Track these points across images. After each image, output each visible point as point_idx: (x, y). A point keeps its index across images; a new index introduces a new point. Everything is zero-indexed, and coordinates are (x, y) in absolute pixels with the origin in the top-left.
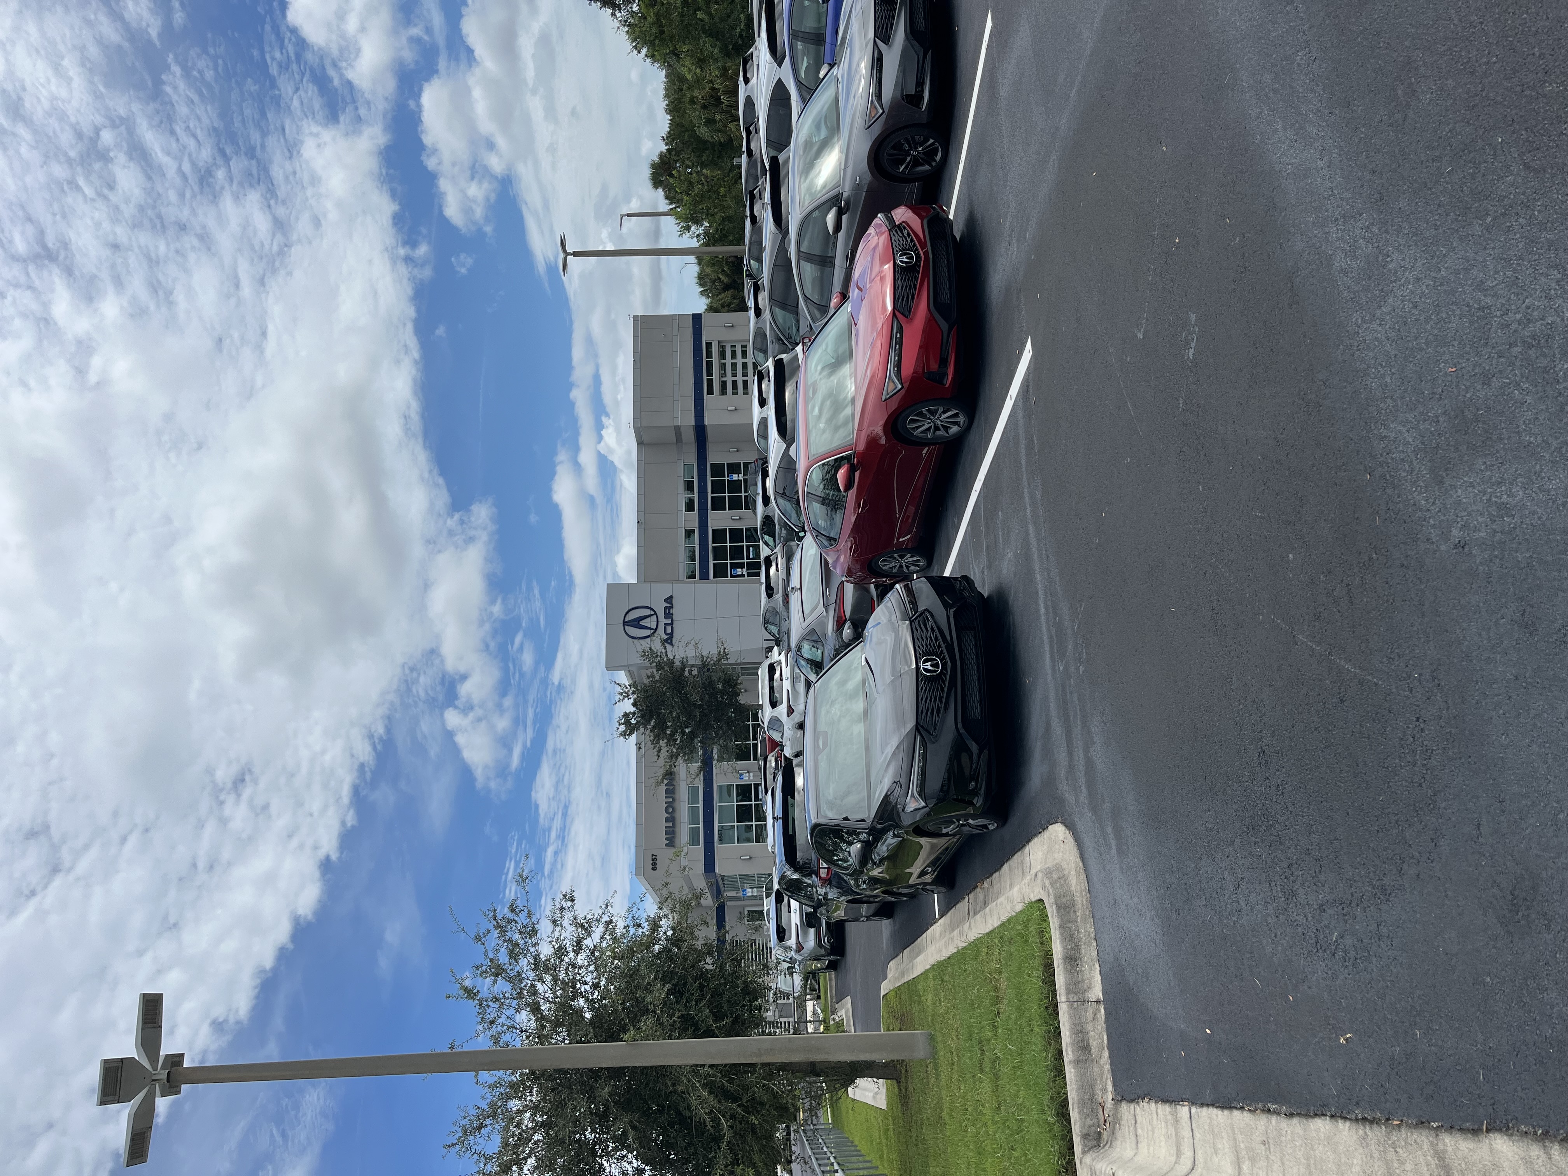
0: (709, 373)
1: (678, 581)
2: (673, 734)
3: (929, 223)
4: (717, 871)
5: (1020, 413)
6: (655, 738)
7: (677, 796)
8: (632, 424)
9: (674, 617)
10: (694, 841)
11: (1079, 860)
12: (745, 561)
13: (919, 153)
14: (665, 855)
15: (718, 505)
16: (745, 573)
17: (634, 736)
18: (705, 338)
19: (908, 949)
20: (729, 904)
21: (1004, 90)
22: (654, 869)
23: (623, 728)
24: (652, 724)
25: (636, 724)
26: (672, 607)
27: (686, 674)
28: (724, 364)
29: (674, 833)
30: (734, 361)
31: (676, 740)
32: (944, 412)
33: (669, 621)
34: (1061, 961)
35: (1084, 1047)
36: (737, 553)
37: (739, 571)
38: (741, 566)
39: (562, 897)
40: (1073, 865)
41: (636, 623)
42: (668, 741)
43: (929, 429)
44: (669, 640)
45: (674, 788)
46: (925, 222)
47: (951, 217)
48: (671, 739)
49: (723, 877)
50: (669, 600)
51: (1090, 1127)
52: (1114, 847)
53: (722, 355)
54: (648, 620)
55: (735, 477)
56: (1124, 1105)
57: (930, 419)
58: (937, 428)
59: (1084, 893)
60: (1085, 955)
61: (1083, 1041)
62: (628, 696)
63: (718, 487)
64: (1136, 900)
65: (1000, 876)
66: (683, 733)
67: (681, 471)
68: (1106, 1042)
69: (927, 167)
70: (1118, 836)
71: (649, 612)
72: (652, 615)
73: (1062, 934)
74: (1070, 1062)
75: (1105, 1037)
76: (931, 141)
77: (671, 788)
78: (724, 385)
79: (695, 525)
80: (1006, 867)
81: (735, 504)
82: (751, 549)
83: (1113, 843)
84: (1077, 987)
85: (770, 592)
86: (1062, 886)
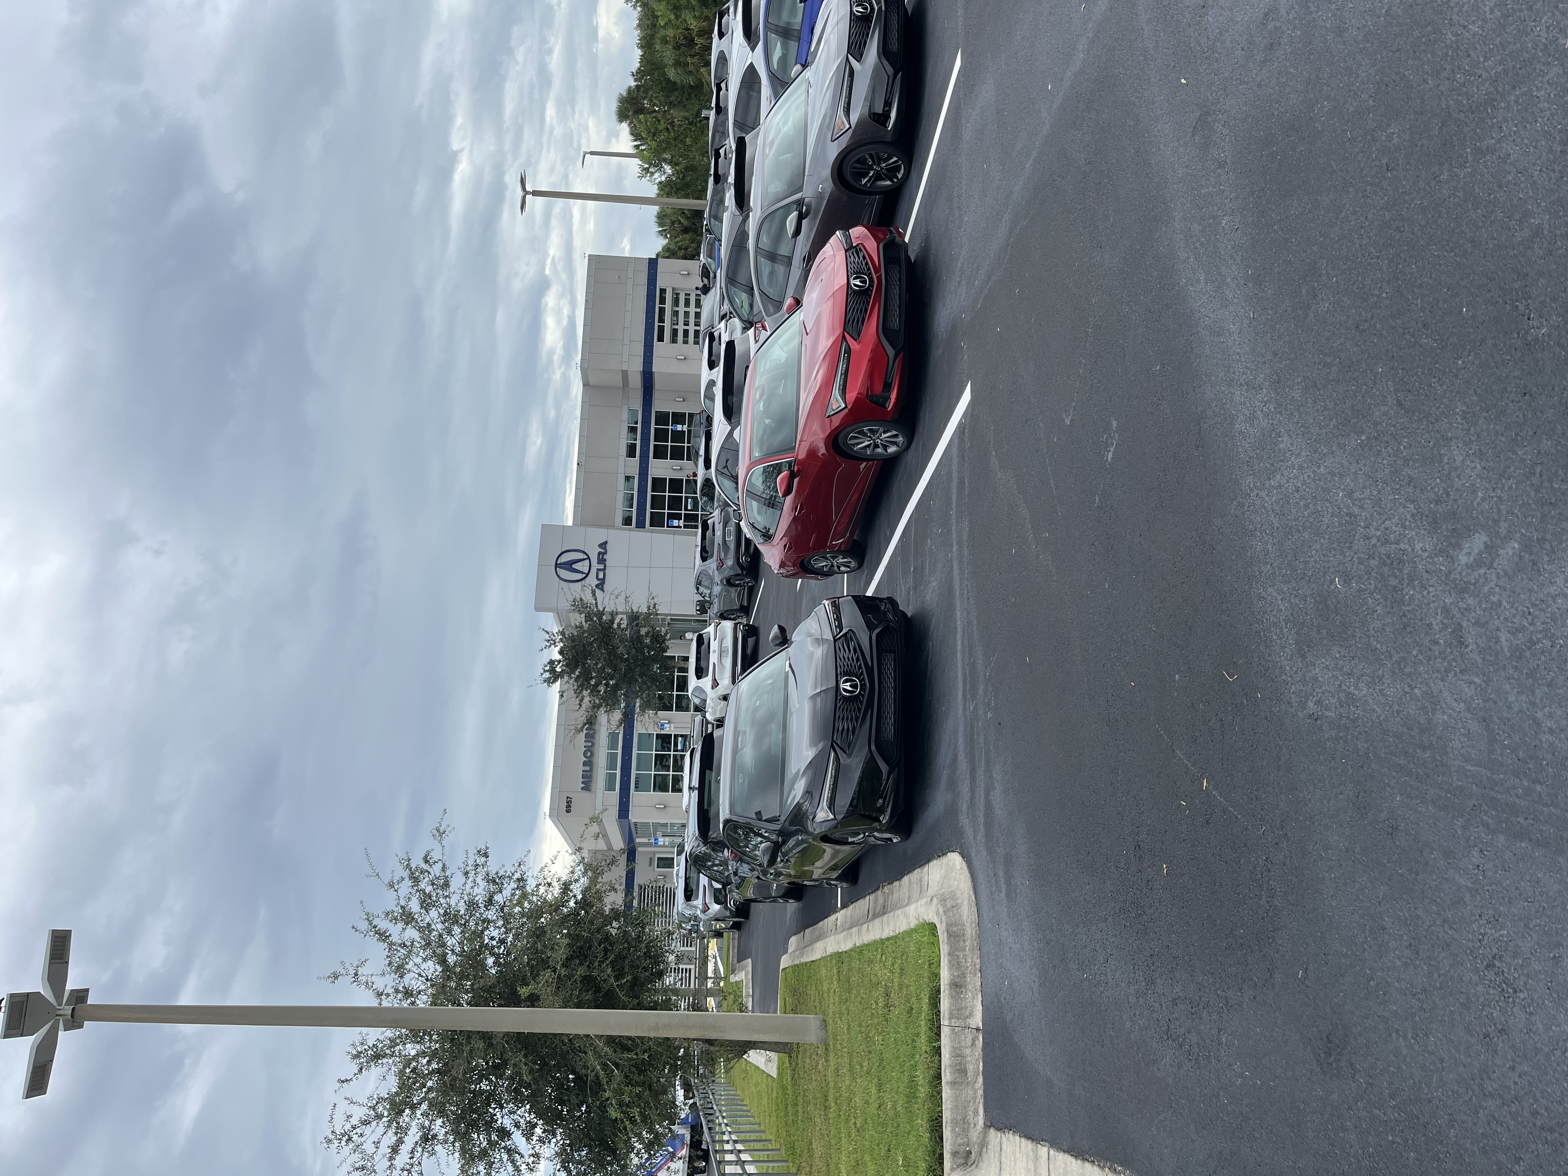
0: (661, 320)
1: (613, 527)
2: (597, 685)
3: (885, 248)
4: (630, 818)
5: (955, 451)
6: (579, 687)
7: (596, 741)
8: (579, 365)
9: (607, 563)
10: (610, 787)
11: (972, 893)
12: (683, 512)
13: (882, 168)
14: (581, 799)
15: (660, 453)
16: (681, 525)
17: (558, 683)
18: (660, 284)
19: (810, 929)
20: (640, 849)
21: (967, 133)
22: (568, 811)
23: (547, 675)
24: (577, 673)
25: (560, 672)
26: (605, 553)
27: (615, 626)
28: (677, 312)
29: (591, 777)
30: (687, 309)
31: (600, 691)
32: (885, 432)
33: (602, 567)
34: (947, 987)
35: (961, 1070)
36: (676, 503)
37: (676, 523)
38: (678, 517)
39: (476, 852)
40: (967, 896)
41: (569, 566)
42: (592, 692)
43: (868, 446)
44: (601, 586)
45: (594, 733)
46: (881, 246)
47: (907, 240)
48: (594, 691)
49: (636, 824)
50: (604, 545)
51: (959, 1145)
52: (1004, 891)
53: (676, 302)
54: (581, 563)
55: (679, 427)
56: (992, 1131)
57: (870, 437)
58: (876, 446)
59: (974, 925)
60: (970, 983)
61: (960, 1064)
62: (555, 643)
63: (661, 435)
64: (1018, 945)
65: (900, 886)
66: (607, 685)
67: (625, 416)
68: (981, 1068)
69: (888, 183)
70: (1008, 882)
71: (582, 556)
72: (584, 559)
73: (950, 961)
74: (947, 1083)
75: (981, 1064)
76: (895, 159)
77: (592, 732)
78: (675, 332)
79: (635, 471)
80: (906, 879)
81: (677, 454)
82: (690, 500)
83: (1003, 886)
84: (959, 1013)
85: (704, 555)
86: (954, 915)
